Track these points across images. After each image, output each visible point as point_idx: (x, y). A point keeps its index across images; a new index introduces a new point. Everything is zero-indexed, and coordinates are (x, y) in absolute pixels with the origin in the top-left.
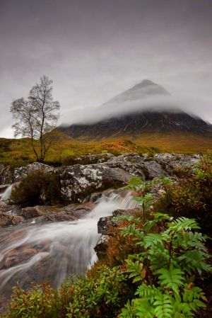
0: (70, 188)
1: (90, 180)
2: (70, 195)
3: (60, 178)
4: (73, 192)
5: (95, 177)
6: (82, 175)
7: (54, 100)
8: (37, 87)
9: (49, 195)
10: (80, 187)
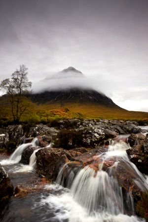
0: (89, 138)
1: (99, 134)
2: (89, 142)
3: (83, 134)
4: (91, 141)
5: (101, 133)
6: (95, 132)
7: (29, 81)
8: (17, 72)
9: (74, 142)
10: (96, 138)
